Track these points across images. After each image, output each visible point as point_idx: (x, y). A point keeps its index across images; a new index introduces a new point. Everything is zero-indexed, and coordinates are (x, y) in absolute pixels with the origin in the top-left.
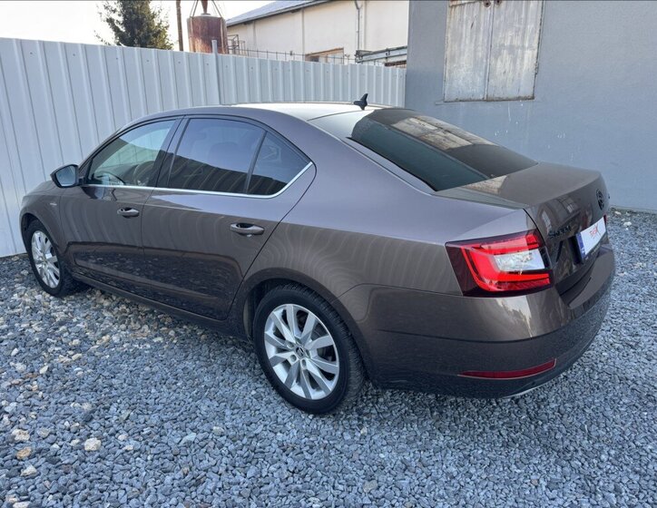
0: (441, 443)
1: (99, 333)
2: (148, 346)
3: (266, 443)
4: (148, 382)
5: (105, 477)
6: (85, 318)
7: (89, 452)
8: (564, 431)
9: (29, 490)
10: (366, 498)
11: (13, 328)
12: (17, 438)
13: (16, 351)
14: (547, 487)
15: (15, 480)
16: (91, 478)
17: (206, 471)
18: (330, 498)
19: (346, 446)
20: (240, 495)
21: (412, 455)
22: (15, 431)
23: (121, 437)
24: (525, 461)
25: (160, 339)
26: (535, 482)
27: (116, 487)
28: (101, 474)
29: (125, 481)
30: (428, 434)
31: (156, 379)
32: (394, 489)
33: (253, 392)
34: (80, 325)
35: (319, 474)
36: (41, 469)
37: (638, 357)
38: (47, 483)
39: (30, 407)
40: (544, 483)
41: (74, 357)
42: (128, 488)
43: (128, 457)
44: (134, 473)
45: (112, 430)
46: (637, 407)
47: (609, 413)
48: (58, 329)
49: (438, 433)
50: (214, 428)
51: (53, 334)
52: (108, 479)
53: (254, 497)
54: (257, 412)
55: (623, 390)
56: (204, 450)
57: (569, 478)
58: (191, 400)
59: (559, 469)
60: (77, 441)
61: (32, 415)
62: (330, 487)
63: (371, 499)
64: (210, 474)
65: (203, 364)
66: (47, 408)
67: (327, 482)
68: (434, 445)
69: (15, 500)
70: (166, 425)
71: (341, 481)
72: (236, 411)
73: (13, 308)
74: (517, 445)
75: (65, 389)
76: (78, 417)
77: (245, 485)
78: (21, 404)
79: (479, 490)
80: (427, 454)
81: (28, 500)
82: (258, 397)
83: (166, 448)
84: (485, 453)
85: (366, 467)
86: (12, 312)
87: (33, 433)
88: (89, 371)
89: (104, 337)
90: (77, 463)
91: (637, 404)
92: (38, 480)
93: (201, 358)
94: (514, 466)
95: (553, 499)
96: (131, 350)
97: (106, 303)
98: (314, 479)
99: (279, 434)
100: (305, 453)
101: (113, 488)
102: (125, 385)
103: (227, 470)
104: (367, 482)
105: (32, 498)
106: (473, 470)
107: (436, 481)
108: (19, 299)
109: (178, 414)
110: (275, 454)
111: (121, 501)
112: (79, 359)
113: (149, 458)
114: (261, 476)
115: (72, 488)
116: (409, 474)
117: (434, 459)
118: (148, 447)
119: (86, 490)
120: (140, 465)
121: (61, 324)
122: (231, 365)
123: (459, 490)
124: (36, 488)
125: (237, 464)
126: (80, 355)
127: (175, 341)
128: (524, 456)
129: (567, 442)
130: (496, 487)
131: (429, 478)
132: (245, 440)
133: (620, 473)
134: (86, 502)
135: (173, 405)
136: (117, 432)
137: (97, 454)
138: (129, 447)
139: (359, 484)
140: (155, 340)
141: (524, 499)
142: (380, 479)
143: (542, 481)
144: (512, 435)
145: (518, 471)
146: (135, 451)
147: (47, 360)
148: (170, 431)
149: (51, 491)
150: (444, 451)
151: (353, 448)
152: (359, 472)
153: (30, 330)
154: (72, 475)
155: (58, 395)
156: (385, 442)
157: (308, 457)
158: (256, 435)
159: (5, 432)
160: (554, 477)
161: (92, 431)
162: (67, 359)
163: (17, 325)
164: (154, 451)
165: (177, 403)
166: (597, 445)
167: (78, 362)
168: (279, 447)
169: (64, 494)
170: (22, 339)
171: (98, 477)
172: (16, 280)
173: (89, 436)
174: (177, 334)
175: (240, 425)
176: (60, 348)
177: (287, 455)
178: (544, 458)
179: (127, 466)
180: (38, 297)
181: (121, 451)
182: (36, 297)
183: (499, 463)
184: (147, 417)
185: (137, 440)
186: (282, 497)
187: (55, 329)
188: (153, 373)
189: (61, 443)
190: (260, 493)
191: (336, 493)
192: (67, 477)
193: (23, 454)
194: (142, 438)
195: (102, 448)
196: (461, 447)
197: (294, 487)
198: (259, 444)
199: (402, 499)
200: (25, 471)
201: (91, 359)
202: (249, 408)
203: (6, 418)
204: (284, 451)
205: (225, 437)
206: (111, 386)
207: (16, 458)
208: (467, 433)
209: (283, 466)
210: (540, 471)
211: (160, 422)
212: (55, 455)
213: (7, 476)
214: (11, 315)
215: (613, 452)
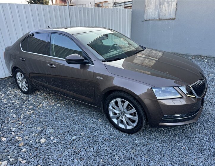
0: (154, 136)
1: (38, 103)
2: (55, 107)
3: (98, 138)
4: (57, 119)
5: (49, 151)
6: (32, 98)
7: (42, 143)
8: (192, 131)
9: (25, 156)
10: (133, 155)
11: (10, 103)
12: (18, 140)
13: (12, 111)
14: (188, 149)
15: (20, 153)
16: (44, 152)
17: (81, 148)
18: (121, 155)
19: (124, 138)
20: (93, 155)
21: (145, 141)
22: (17, 137)
23: (52, 138)
24: (180, 141)
25: (59, 105)
26: (184, 148)
27: (53, 154)
28: (47, 150)
29: (55, 152)
30: (149, 134)
31: (60, 118)
32: (141, 152)
33: (92, 122)
34: (32, 101)
35: (117, 148)
36: (28, 149)
37: (213, 106)
38: (30, 154)
39: (21, 129)
40: (187, 148)
41: (32, 112)
42: (57, 155)
43: (55, 144)
44: (58, 150)
45: (48, 136)
46: (214, 123)
47: (205, 125)
48: (24, 102)
49: (152, 133)
50: (81, 134)
51: (23, 104)
52: (50, 152)
53: (97, 156)
54: (94, 128)
55: (209, 117)
56: (79, 141)
57: (194, 146)
58: (72, 125)
59: (191, 144)
60: (38, 140)
61: (22, 132)
62: (121, 152)
63: (134, 155)
64: (82, 149)
65: (74, 113)
66: (26, 129)
67: (120, 150)
68: (151, 137)
69: (21, 160)
70: (66, 134)
71: (124, 150)
72: (87, 128)
73: (8, 96)
74: (177, 136)
75: (31, 123)
76: (37, 132)
77: (94, 152)
78: (17, 128)
79: (167, 151)
80: (150, 140)
81: (25, 160)
82: (94, 123)
83: (67, 141)
84: (168, 139)
85: (131, 145)
86: (8, 97)
87: (23, 138)
88: (37, 116)
89: (40, 105)
90: (39, 147)
91: (214, 122)
92: (27, 153)
93: (73, 111)
94: (177, 143)
95: (190, 153)
96: (50, 109)
97: (39, 93)
98: (115, 150)
99: (102, 135)
100: (111, 141)
101: (52, 155)
102: (50, 121)
103: (87, 148)
104: (132, 150)
105: (26, 159)
106: (165, 145)
107: (154, 149)
108: (10, 93)
109: (69, 130)
110: (102, 142)
111: (55, 159)
112: (33, 112)
113: (62, 145)
114: (98, 149)
115: (39, 155)
116: (145, 147)
117: (152, 142)
118: (61, 141)
119: (44, 156)
120: (59, 147)
121: (26, 101)
122: (83, 113)
123: (161, 151)
124: (27, 156)
125: (90, 146)
126: (33, 111)
127: (64, 105)
128: (180, 140)
129: (193, 135)
130: (172, 150)
131: (151, 148)
132: (92, 138)
133: (210, 144)
134: (44, 160)
135: (67, 127)
136: (50, 136)
137: (45, 144)
138: (55, 141)
139: (130, 151)
140: (57, 105)
141: (182, 153)
142: (136, 149)
143: (186, 148)
144: (175, 133)
145: (179, 145)
146: (57, 143)
147: (23, 113)
148: (67, 135)
149: (32, 156)
150: (155, 139)
151: (126, 139)
152: (129, 147)
153: (15, 103)
154: (38, 151)
155: (29, 125)
156: (136, 137)
157: (113, 142)
158: (95, 136)
159: (14, 138)
160: (190, 146)
161: (42, 136)
162: (29, 113)
163: (11, 101)
164: (63, 142)
165: (68, 126)
166: (202, 135)
167: (33, 113)
168: (103, 139)
169: (37, 157)
170: (13, 106)
171: (47, 151)
172: (7, 86)
173: (41, 138)
174: (64, 103)
175: (89, 133)
176: (26, 109)
177: (106, 142)
178: (186, 140)
179: (55, 147)
180: (16, 92)
181: (53, 143)
182: (15, 92)
183: (172, 142)
184: (59, 131)
185: (57, 139)
186: (106, 156)
187: (24, 103)
188: (59, 116)
189: (33, 141)
190: (99, 154)
191: (123, 154)
192: (36, 152)
193: (21, 145)
194: (58, 138)
195: (46, 142)
196: (160, 138)
197: (109, 152)
198: (96, 139)
199: (144, 155)
200: (23, 150)
201: (37, 112)
202: (91, 127)
203: (13, 133)
204: (105, 140)
205: (85, 137)
206: (45, 121)
207: (19, 146)
208: (162, 133)
209: (105, 146)
210: (185, 144)
211: (63, 133)
212: (32, 145)
213: (17, 152)
214: (8, 98)
215: (207, 137)
